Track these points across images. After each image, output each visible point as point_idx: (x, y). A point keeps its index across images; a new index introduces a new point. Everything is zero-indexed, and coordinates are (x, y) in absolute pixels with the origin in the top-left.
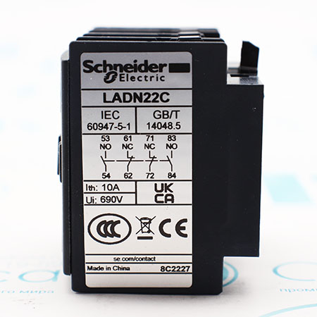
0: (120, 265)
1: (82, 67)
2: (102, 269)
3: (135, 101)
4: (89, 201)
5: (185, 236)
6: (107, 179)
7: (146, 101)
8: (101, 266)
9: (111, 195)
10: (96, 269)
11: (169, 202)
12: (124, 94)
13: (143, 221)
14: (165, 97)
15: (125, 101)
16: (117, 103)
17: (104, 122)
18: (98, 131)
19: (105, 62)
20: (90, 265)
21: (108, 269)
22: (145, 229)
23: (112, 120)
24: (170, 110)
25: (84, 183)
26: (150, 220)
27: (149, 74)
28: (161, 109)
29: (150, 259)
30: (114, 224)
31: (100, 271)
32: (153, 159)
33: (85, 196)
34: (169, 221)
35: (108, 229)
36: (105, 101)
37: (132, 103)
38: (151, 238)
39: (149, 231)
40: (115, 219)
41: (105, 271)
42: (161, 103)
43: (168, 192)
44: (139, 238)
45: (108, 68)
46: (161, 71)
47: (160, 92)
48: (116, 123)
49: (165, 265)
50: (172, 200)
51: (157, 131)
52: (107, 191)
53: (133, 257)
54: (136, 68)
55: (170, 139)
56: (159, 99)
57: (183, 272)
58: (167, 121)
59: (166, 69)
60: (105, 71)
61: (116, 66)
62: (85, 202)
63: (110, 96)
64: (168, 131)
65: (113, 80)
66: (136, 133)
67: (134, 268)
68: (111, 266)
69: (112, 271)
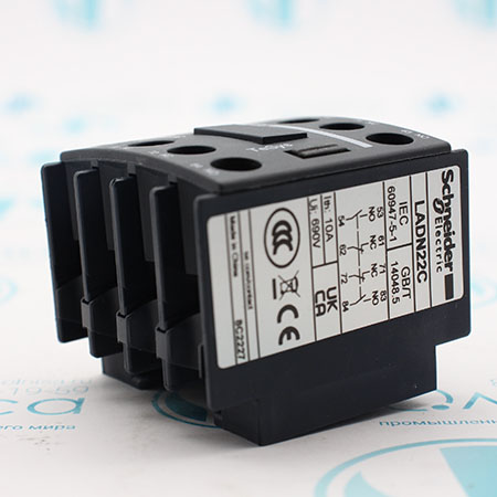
0: (239, 263)
1: (446, 170)
2: (233, 237)
3: (418, 241)
4: (313, 204)
5: (281, 343)
6: (339, 223)
7: (418, 254)
8: (237, 236)
9: (320, 232)
10: (232, 229)
11: (316, 309)
12: (423, 226)
13: (294, 282)
14: (422, 277)
15: (418, 228)
16: (415, 219)
17: (396, 207)
18: (387, 201)
19: (452, 196)
20: (236, 219)
21: (234, 246)
22: (285, 287)
23: (398, 217)
24: (410, 287)
25: (331, 194)
26: (295, 291)
27: (443, 252)
28: (411, 276)
29: (250, 302)
30: (288, 243)
31: (230, 236)
32: (361, 278)
33: (318, 196)
34: (296, 316)
35: (282, 236)
36: (417, 204)
37: (416, 238)
38: (275, 297)
39: (283, 293)
40: (294, 243)
41: (231, 242)
42: (417, 273)
43: (327, 306)
44: (274, 281)
45: (447, 201)
46: (446, 266)
47: (426, 270)
48: (396, 222)
49: (243, 325)
50: (320, 314)
51: (390, 275)
52: (325, 225)
53: (251, 278)
54: (448, 235)
55: (383, 293)
56: (421, 269)
57: (237, 351)
58: (400, 286)
60: (444, 198)
61: (449, 210)
62: (311, 198)
63: (422, 209)
64: (391, 288)
65: (437, 210)
66: (387, 250)
67: (237, 281)
68: (238, 250)
69: (232, 252)
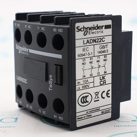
0: (88, 115)
3: (94, 43)
5: (109, 97)
6: (84, 78)
7: (97, 42)
8: (82, 116)
9: (85, 85)
10: (80, 118)
12: (90, 40)
13: (96, 94)
14: (103, 40)
15: (90, 43)
16: (88, 44)
17: (83, 53)
18: (82, 57)
19: (84, 26)
20: (78, 117)
21: (84, 117)
23: (86, 52)
24: (105, 45)
25: (77, 81)
26: (98, 92)
27: (98, 30)
28: (102, 45)
29: (98, 109)
31: (82, 119)
32: (99, 67)
33: (77, 87)
34: (104, 92)
36: (84, 44)
37: (93, 44)
38: (98, 100)
39: (98, 98)
40: (87, 95)
41: (83, 118)
43: (104, 80)
44: (95, 101)
45: (85, 29)
46: (102, 29)
47: (102, 38)
49: (103, 111)
50: (105, 83)
51: (101, 54)
52: (84, 83)
53: (93, 110)
54: (94, 28)
55: (105, 57)
56: (101, 41)
58: (104, 49)
59: (104, 28)
60: (84, 30)
61: (87, 28)
62: (77, 90)
63: (86, 41)
64: (103, 54)
66: (94, 56)
67: (93, 114)
69: (86, 118)
